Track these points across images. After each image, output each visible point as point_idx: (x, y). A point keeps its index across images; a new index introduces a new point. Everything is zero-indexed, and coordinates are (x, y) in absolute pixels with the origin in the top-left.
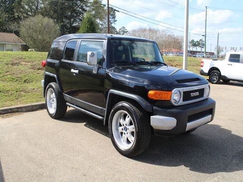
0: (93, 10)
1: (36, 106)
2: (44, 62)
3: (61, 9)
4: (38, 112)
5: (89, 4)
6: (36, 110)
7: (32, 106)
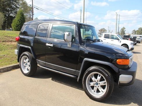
0: (22, 7)
1: (10, 67)
2: (17, 37)
3: (3, 5)
4: (12, 71)
5: (20, 4)
6: (11, 70)
7: (7, 68)
